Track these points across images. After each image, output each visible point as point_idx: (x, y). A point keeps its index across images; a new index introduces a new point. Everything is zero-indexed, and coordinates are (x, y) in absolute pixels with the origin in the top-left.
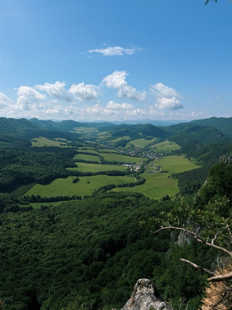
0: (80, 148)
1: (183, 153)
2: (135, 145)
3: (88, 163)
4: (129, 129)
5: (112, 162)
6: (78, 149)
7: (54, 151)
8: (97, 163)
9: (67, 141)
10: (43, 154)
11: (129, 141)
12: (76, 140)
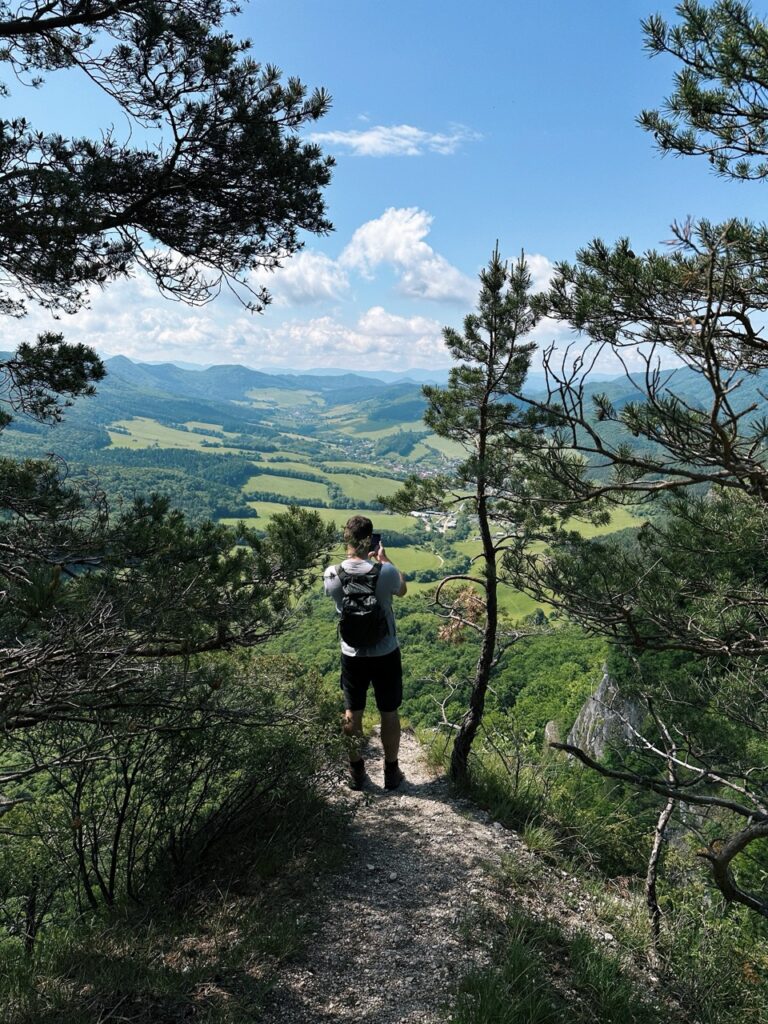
0: (265, 456)
5: (368, 503)
6: (260, 459)
7: (183, 466)
8: (320, 505)
9: (225, 434)
10: (147, 472)
11: (422, 436)
12: (253, 430)
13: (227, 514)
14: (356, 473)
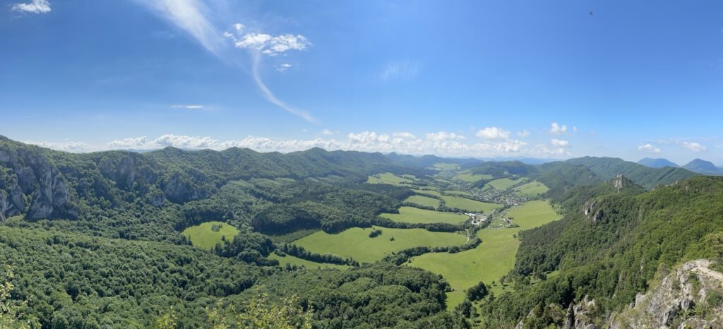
0: (420, 187)
1: (548, 197)
2: (494, 186)
3: (420, 208)
4: (493, 167)
5: (453, 209)
6: (418, 189)
8: (432, 209)
11: (489, 181)
13: (385, 211)
14: (454, 195)
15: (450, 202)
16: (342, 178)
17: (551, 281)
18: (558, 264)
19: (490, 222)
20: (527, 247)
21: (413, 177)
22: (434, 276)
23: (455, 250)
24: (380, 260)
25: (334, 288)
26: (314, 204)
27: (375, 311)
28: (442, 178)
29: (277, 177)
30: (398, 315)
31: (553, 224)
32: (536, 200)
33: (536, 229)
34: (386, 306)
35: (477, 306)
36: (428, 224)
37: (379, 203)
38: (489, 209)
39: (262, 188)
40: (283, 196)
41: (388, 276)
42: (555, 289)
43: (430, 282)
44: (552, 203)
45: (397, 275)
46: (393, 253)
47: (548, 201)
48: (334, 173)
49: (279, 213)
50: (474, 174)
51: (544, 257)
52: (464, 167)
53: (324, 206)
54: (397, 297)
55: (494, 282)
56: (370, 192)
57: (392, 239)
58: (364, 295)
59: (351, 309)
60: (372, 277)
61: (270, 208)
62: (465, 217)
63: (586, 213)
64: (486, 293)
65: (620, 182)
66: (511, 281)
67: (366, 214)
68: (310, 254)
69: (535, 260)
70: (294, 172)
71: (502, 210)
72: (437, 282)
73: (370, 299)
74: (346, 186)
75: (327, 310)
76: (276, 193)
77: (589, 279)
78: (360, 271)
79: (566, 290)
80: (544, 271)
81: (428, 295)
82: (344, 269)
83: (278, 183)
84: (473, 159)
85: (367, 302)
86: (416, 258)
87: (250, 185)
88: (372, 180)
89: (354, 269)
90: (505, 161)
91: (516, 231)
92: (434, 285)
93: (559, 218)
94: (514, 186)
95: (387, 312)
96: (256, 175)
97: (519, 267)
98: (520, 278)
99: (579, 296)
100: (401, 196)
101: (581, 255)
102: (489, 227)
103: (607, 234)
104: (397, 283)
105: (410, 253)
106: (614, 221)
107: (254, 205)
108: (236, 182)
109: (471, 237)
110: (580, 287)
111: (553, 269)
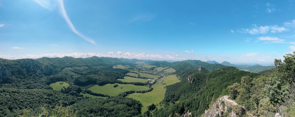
0: (131, 70)
1: (176, 74)
2: (157, 70)
3: (132, 77)
4: (157, 63)
5: (143, 77)
6: (130, 70)
8: (135, 77)
11: (155, 68)
12: (133, 67)
13: (119, 78)
14: (143, 73)
15: (142, 75)
16: (104, 66)
17: (177, 104)
18: (179, 98)
19: (156, 82)
20: (168, 92)
21: (129, 66)
22: (137, 101)
23: (144, 92)
24: (117, 95)
25: (102, 105)
26: (94, 75)
27: (116, 114)
28: (139, 66)
29: (82, 66)
30: (124, 115)
31: (178, 83)
32: (171, 75)
33: (171, 85)
34: (120, 112)
35: (152, 113)
36: (134, 83)
37: (117, 75)
38: (156, 77)
39: (77, 70)
40: (84, 73)
41: (120, 101)
42: (178, 107)
43: (135, 103)
44: (177, 76)
45: (123, 101)
46: (122, 93)
47: (175, 75)
48: (101, 65)
49: (83, 79)
50: (150, 65)
51: (174, 95)
52: (146, 63)
53: (98, 76)
54: (123, 109)
55: (157, 104)
56: (114, 71)
57: (122, 88)
58: (112, 107)
59: (107, 113)
60: (115, 101)
61: (80, 77)
62: (147, 80)
63: (189, 80)
64: (155, 108)
65: (200, 69)
66: (163, 104)
67: (112, 79)
68: (93, 93)
69: (171, 96)
70: (88, 64)
71: (160, 78)
72: (138, 103)
73: (114, 109)
74: (105, 69)
75: (99, 113)
76: (81, 72)
77: (190, 104)
78: (110, 99)
79: (182, 108)
80: (174, 101)
81: (134, 108)
82: (105, 98)
83: (82, 68)
84: (150, 60)
85: (113, 110)
86: (130, 94)
87: (72, 69)
88: (114, 67)
89: (108, 99)
90: (161, 61)
91: (165, 86)
92: (137, 104)
93: (179, 81)
94: (164, 70)
95: (120, 114)
96: (74, 66)
97: (166, 99)
98: (166, 103)
99: (186, 111)
100: (124, 73)
101: (187, 95)
102: (156, 84)
103: (196, 88)
104: (124, 104)
105: (128, 93)
106: (198, 83)
107: (74, 76)
108: (68, 68)
109: (149, 88)
110: (186, 107)
111: (177, 100)
